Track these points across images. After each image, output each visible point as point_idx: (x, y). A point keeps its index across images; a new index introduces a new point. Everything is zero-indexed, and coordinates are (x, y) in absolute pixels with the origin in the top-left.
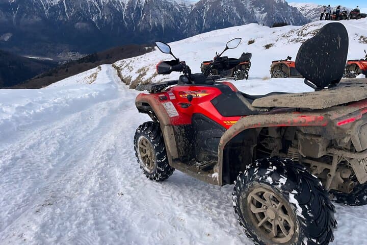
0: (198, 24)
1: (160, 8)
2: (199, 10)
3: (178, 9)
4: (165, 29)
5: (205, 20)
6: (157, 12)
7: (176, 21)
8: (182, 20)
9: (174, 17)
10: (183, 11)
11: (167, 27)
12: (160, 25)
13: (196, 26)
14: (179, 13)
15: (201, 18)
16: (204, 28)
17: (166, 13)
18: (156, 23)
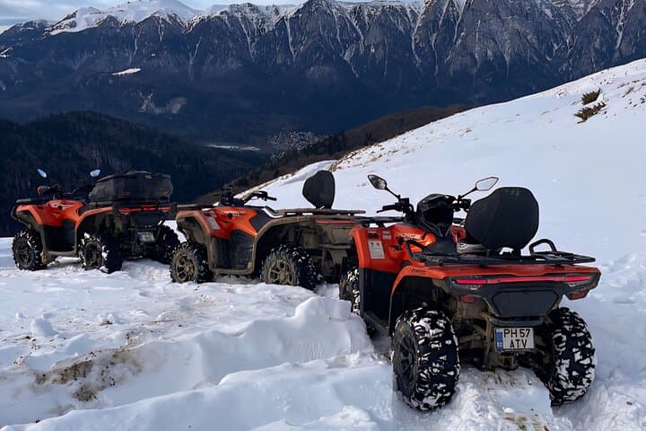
0: (601, 45)
1: (503, 14)
2: (607, 10)
3: (548, 12)
4: (513, 64)
5: (621, 34)
6: (494, 25)
7: (541, 42)
8: (559, 38)
9: (537, 33)
10: (560, 16)
11: (519, 59)
12: (499, 57)
13: (595, 49)
14: (552, 23)
15: (612, 29)
16: (617, 55)
17: (517, 26)
18: (489, 53)
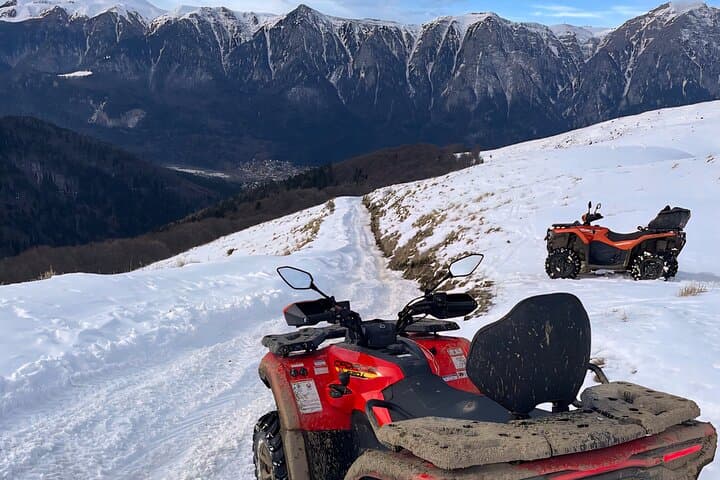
0: (608, 90)
1: (507, 48)
2: (617, 53)
3: (554, 50)
4: (515, 103)
5: (629, 80)
6: (497, 58)
7: (545, 83)
8: (565, 80)
9: (542, 71)
10: (569, 56)
11: (521, 100)
12: (500, 95)
13: (602, 96)
14: (558, 63)
15: (620, 75)
16: (624, 103)
17: (521, 62)
18: (490, 89)
